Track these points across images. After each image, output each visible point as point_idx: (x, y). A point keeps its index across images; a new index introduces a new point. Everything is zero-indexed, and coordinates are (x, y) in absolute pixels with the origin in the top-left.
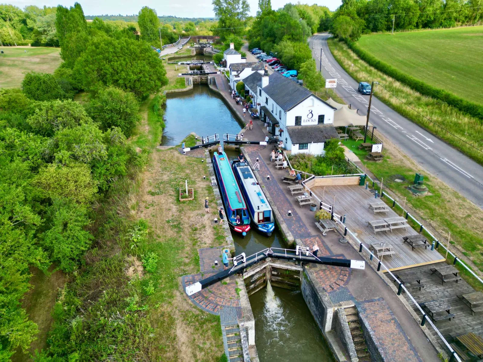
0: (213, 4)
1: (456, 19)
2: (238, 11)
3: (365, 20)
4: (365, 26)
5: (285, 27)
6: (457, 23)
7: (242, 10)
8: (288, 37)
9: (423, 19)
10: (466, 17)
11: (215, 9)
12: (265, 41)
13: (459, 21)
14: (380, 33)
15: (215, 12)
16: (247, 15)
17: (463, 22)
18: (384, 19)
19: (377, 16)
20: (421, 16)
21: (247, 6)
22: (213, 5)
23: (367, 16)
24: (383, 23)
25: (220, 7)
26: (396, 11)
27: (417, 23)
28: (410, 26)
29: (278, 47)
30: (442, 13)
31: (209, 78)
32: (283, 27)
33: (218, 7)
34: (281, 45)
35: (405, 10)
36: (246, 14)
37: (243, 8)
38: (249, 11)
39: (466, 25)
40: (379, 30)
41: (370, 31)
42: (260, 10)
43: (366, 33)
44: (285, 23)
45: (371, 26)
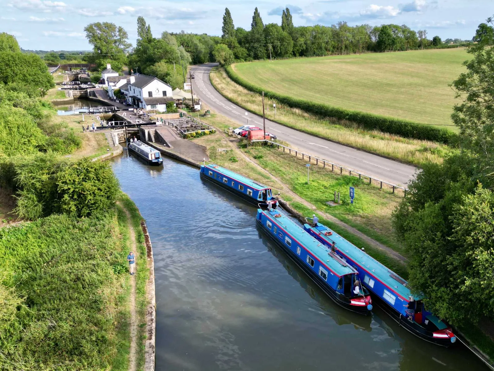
0: (85, 30)
1: (326, 49)
2: (115, 38)
3: (246, 48)
4: (247, 54)
5: (161, 52)
6: (328, 52)
7: (119, 37)
8: (165, 61)
9: (297, 48)
10: (334, 48)
11: (88, 36)
12: (145, 66)
13: (329, 51)
14: (262, 60)
15: (89, 39)
16: (126, 43)
17: (333, 52)
18: (263, 48)
19: (256, 45)
20: (295, 46)
21: (125, 34)
22: (85, 32)
23: (247, 45)
24: (263, 51)
25: (94, 34)
26: (272, 41)
27: (293, 52)
28: (288, 55)
29: (154, 68)
30: (313, 43)
31: (88, 91)
32: (160, 52)
33: (91, 34)
34: (156, 66)
35: (279, 40)
36: (125, 41)
37: (119, 35)
38: (127, 38)
39: (335, 54)
40: (261, 58)
41: (251, 58)
42: (140, 38)
43: (249, 61)
44: (161, 48)
45: (252, 54)
